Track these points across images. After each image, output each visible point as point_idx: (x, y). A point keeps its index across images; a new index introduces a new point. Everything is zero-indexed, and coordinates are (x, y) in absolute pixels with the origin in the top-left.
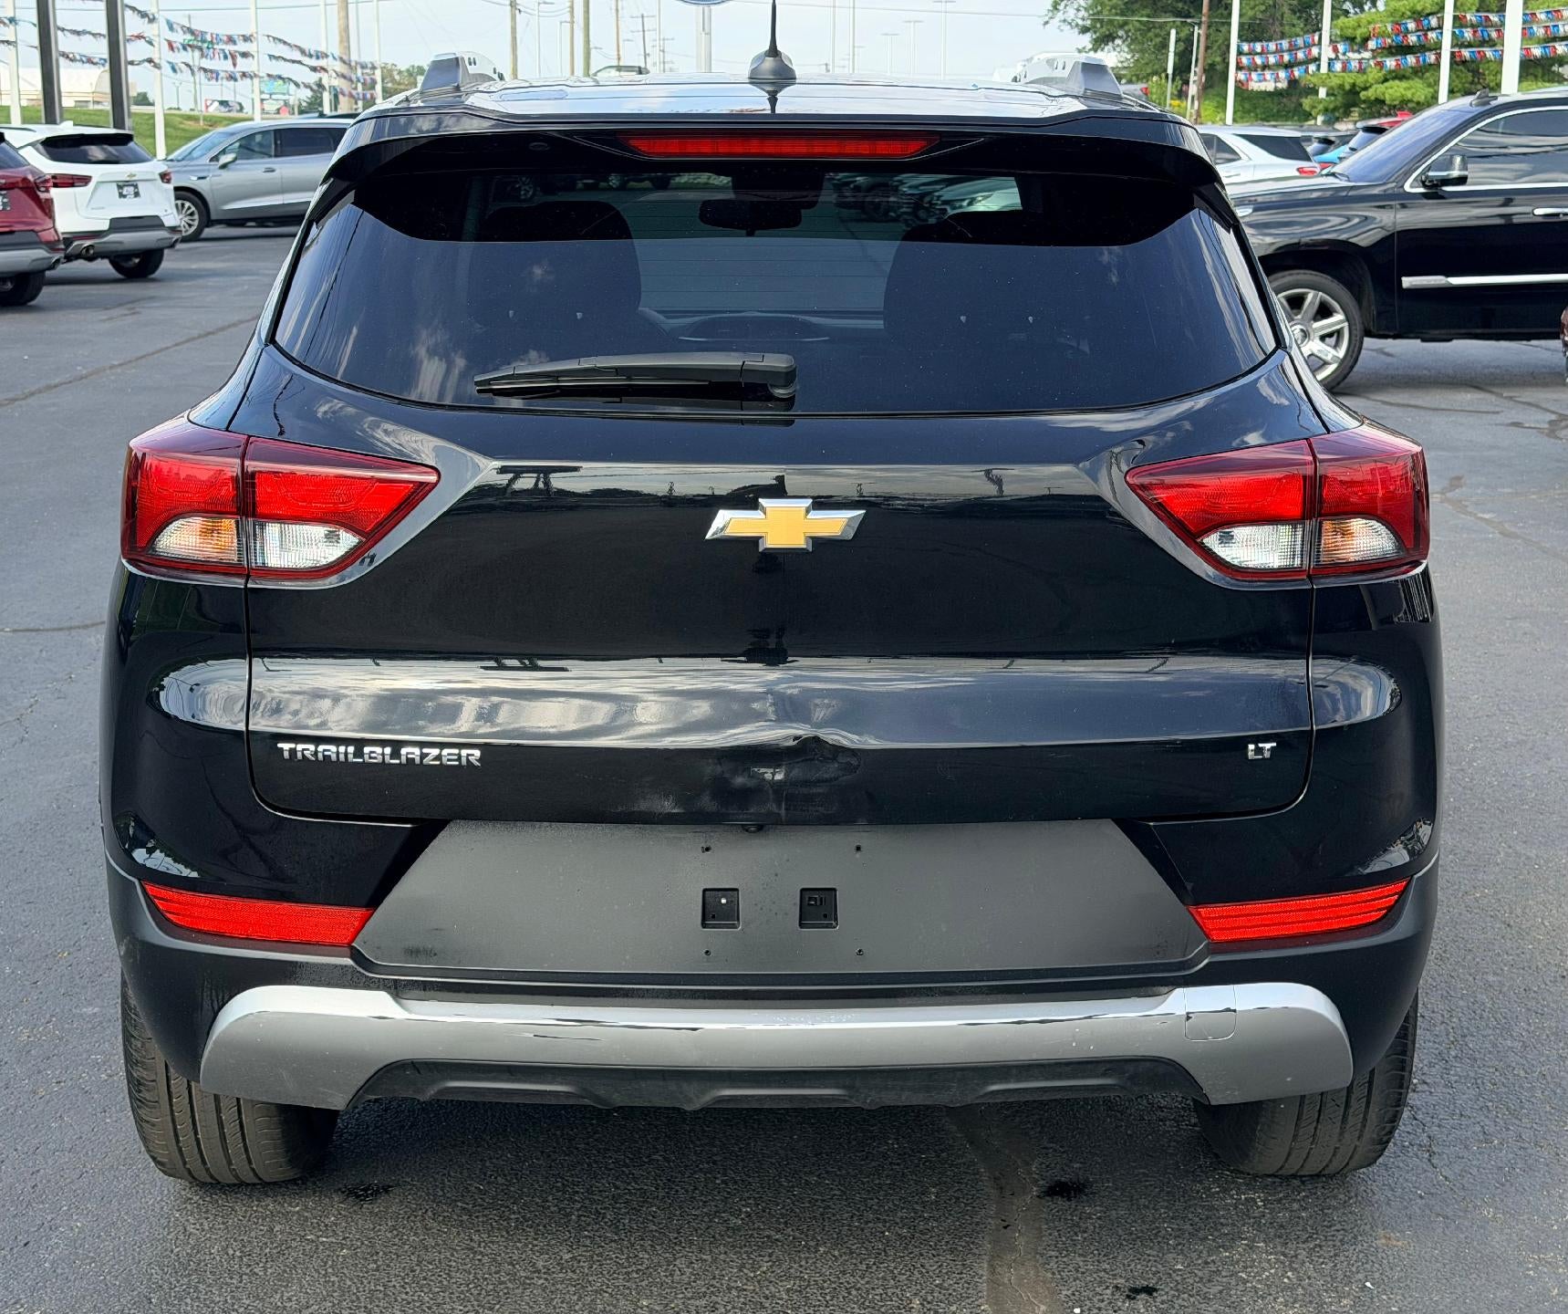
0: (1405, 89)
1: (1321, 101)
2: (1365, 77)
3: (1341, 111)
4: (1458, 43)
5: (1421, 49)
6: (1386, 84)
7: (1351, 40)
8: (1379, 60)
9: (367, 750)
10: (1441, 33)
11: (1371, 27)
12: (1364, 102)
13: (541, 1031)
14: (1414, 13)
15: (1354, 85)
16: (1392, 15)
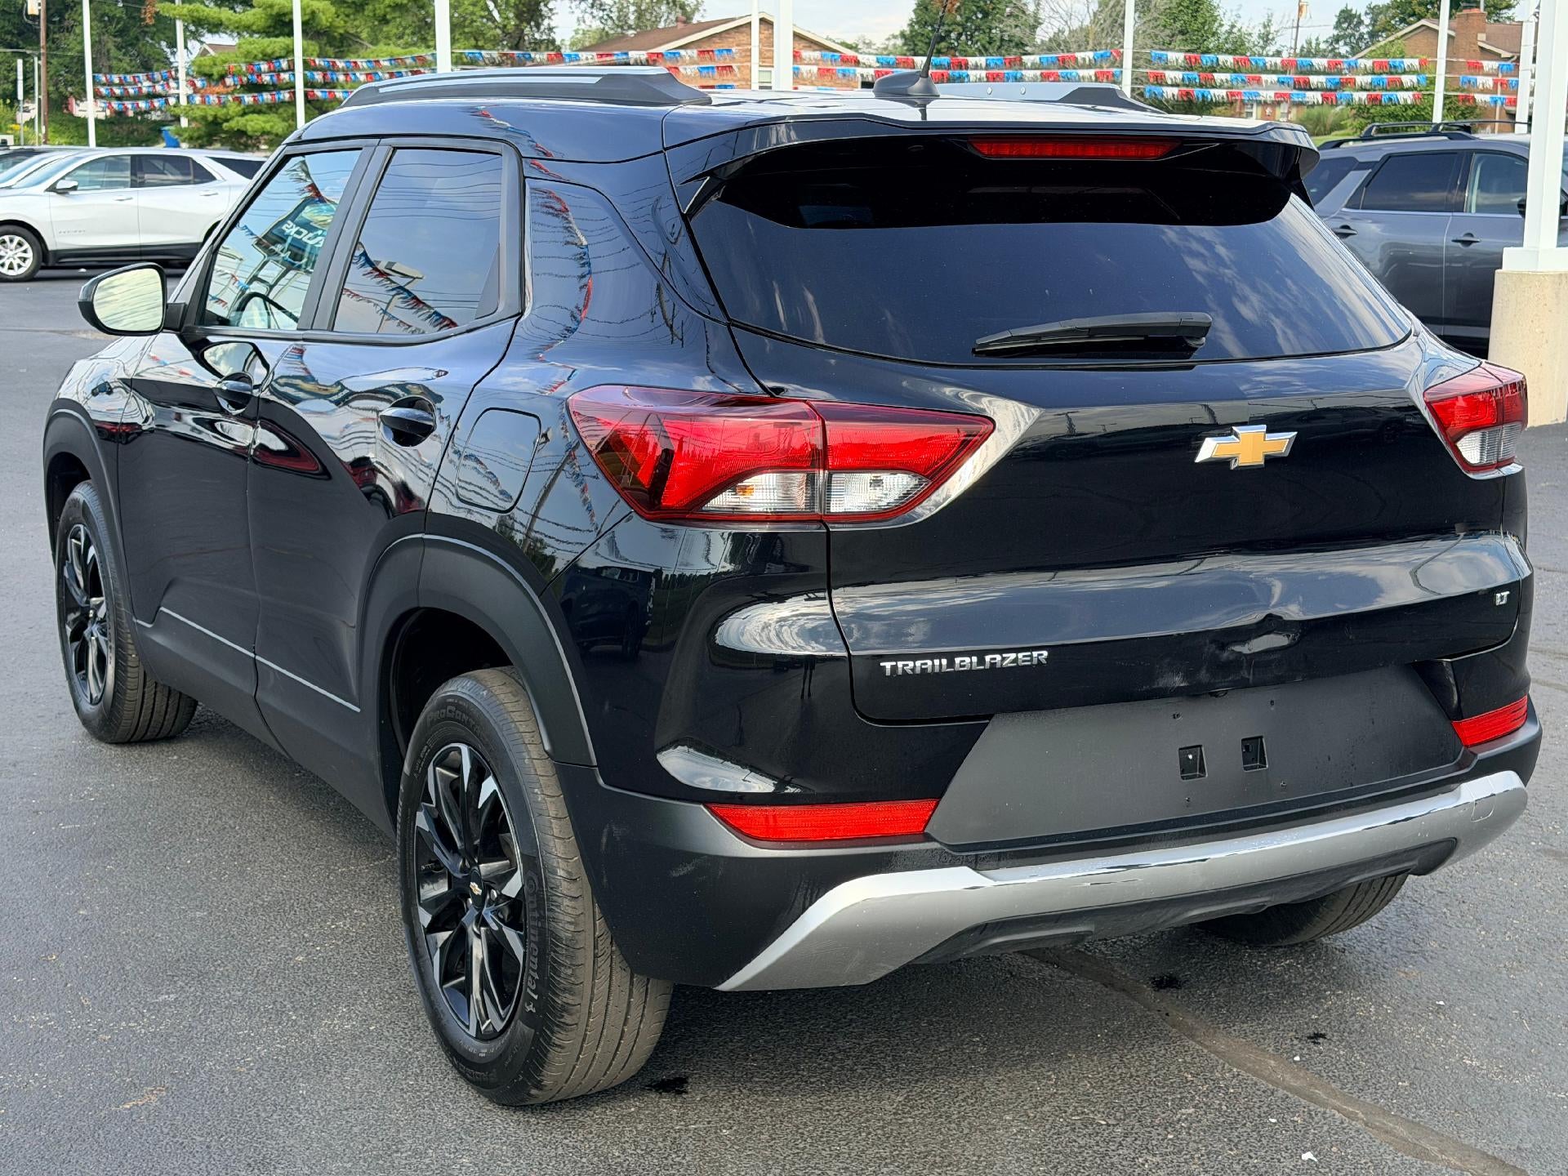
0: (265, 122)
1: (185, 130)
2: (225, 110)
3: (205, 139)
4: (308, 84)
5: (275, 87)
6: (247, 117)
7: (209, 76)
8: (237, 95)
9: (958, 660)
10: (294, 75)
11: (226, 66)
12: (226, 132)
13: (1096, 879)
14: (265, 55)
15: (215, 117)
16: (246, 57)
